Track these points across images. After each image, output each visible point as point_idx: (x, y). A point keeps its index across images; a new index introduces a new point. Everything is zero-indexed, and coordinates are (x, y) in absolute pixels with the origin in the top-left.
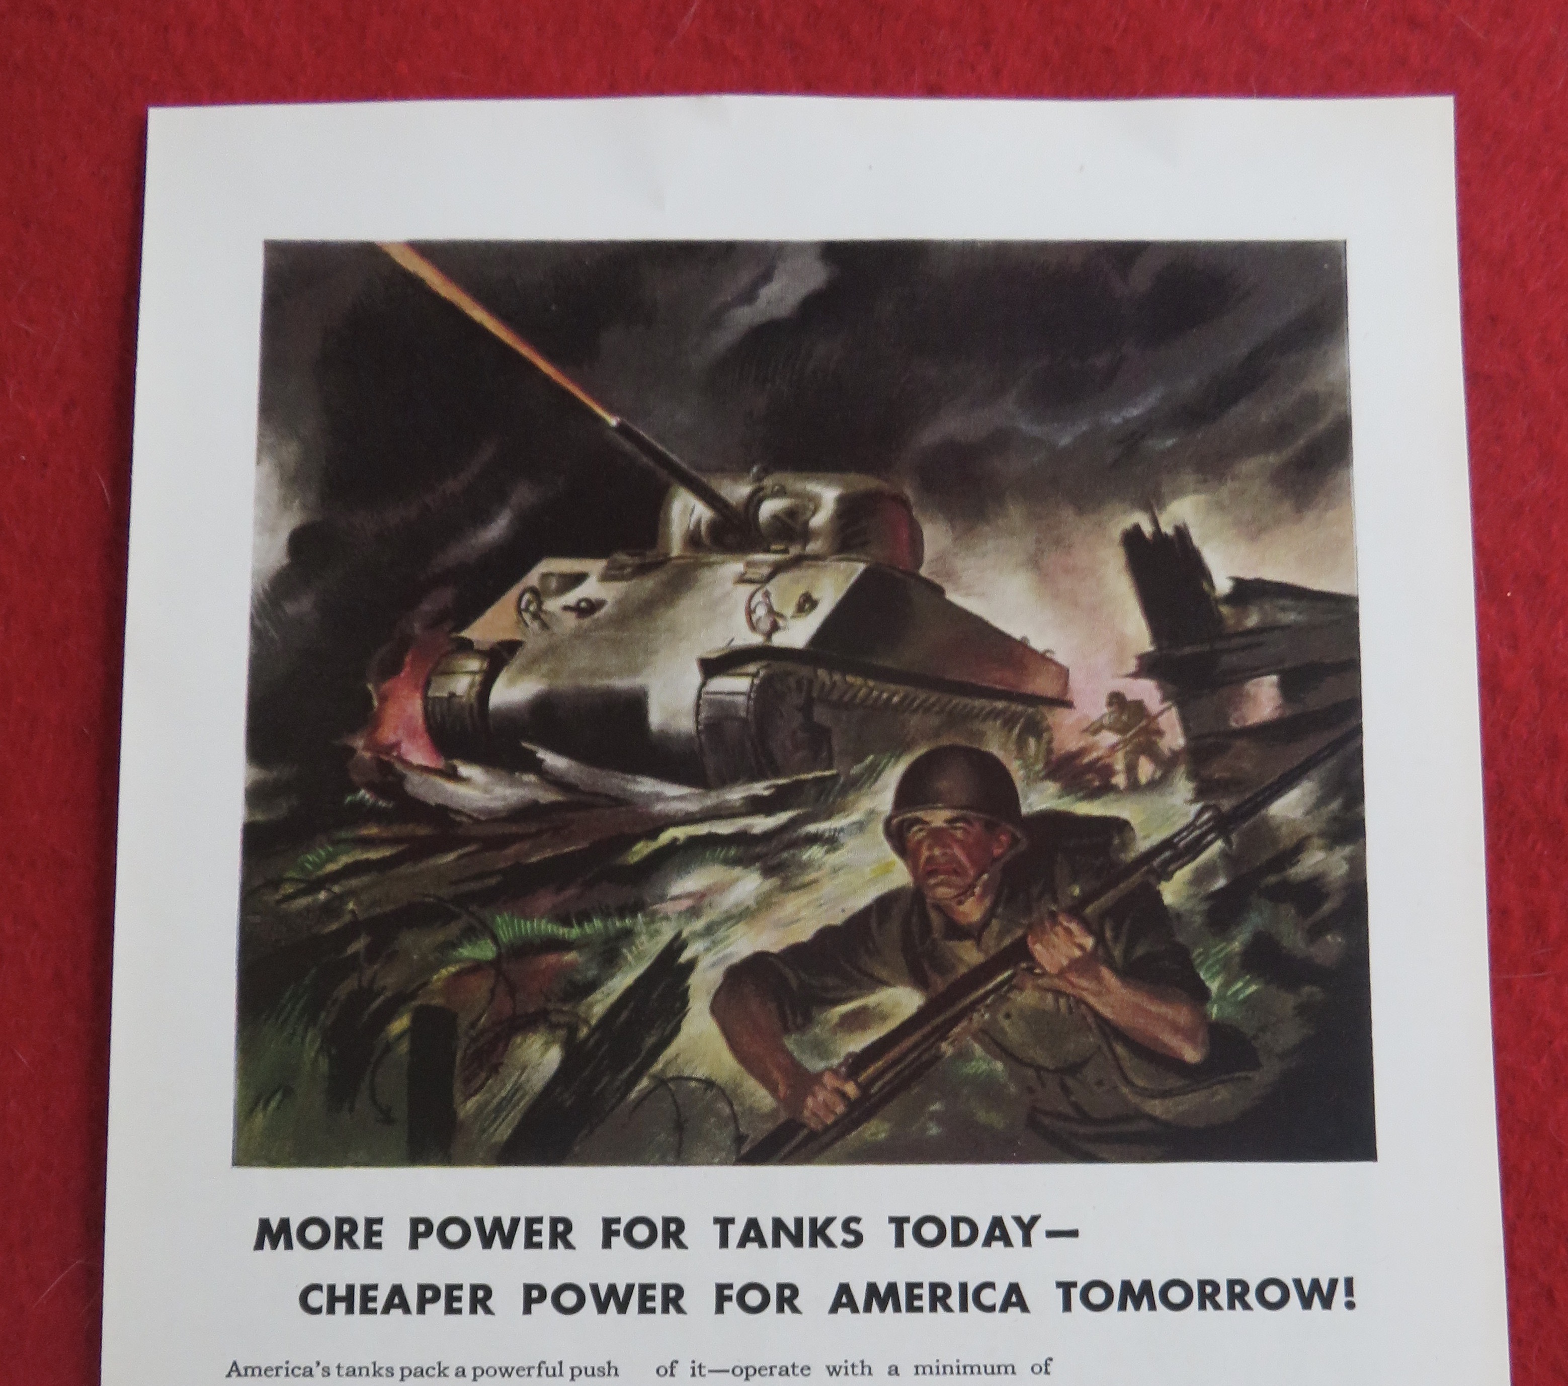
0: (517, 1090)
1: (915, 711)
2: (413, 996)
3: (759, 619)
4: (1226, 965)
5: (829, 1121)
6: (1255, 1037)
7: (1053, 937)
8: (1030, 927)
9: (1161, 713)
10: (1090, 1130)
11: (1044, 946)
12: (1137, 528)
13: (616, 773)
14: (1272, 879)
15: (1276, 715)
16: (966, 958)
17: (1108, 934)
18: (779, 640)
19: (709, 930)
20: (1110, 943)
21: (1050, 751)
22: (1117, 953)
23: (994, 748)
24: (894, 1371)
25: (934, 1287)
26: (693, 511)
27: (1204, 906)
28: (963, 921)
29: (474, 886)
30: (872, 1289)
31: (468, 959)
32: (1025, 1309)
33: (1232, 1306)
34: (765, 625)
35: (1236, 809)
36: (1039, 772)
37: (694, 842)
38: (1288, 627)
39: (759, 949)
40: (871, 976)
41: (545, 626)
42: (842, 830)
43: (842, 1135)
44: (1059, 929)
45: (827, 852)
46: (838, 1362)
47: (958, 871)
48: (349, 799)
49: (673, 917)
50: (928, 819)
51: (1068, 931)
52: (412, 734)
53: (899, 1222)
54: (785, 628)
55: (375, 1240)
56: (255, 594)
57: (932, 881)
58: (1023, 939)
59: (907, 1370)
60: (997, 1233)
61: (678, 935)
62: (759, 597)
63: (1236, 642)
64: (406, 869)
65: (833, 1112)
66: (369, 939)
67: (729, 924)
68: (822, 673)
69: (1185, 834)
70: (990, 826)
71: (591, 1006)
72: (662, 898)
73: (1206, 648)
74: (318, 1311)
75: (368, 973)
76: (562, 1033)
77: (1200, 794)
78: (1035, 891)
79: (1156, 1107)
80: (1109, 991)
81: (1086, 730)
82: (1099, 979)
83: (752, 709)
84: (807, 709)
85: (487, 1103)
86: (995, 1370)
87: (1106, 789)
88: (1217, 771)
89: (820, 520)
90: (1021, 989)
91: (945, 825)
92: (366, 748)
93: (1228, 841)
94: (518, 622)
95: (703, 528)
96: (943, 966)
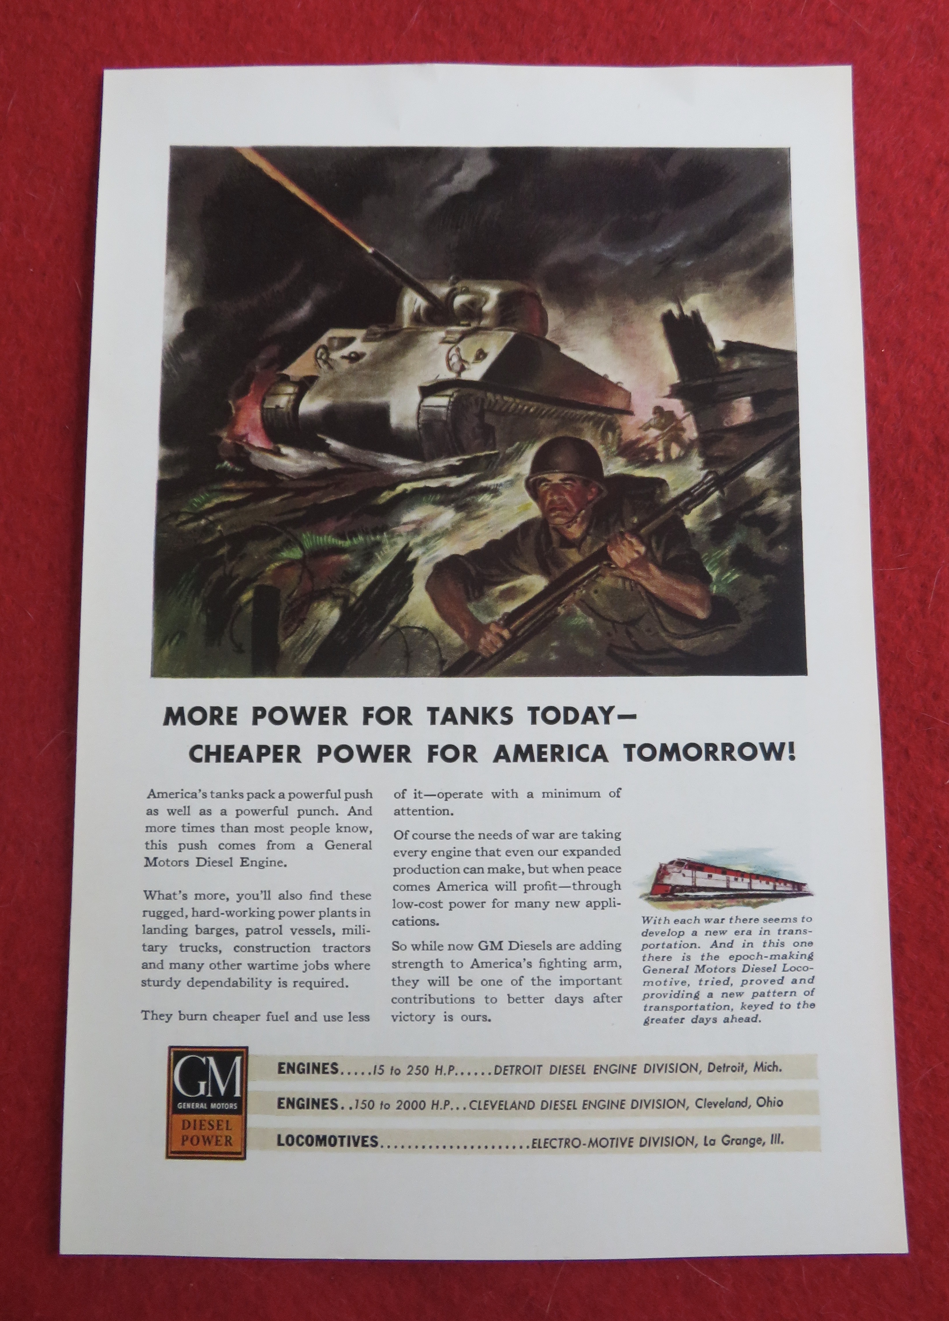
0: (314, 634)
1: (542, 417)
2: (255, 580)
3: (453, 364)
4: (721, 562)
5: (494, 652)
6: (737, 604)
7: (622, 546)
8: (609, 541)
9: (684, 418)
10: (644, 657)
11: (617, 552)
12: (670, 313)
13: (372, 452)
14: (747, 514)
15: (750, 419)
16: (572, 558)
17: (654, 545)
18: (465, 376)
19: (425, 542)
20: (655, 550)
21: (620, 440)
22: (659, 555)
23: (588, 437)
24: (530, 795)
25: (553, 747)
26: (416, 302)
27: (709, 529)
28: (570, 537)
29: (291, 516)
30: (518, 748)
31: (286, 559)
32: (605, 760)
33: (724, 759)
34: (457, 367)
35: (727, 473)
36: (614, 452)
37: (416, 491)
38: (757, 369)
39: (453, 553)
40: (518, 569)
41: (331, 367)
42: (501, 485)
43: (500, 660)
44: (625, 542)
45: (493, 497)
46: (498, 790)
47: (567, 508)
48: (218, 466)
49: (404, 534)
50: (550, 479)
51: (631, 543)
52: (254, 430)
53: (533, 710)
54: (469, 369)
55: (233, 719)
56: (164, 349)
57: (553, 514)
58: (605, 546)
59: (538, 795)
60: (590, 716)
61: (407, 545)
62: (453, 351)
63: (727, 378)
64: (251, 507)
65: (496, 647)
66: (229, 547)
67: (436, 539)
68: (490, 395)
69: (697, 487)
70: (586, 483)
71: (357, 585)
72: (398, 524)
73: (710, 381)
74: (199, 760)
75: (229, 566)
76: (340, 601)
77: (706, 464)
78: (612, 520)
79: (681, 644)
80: (654, 578)
81: (640, 428)
82: (648, 570)
83: (449, 415)
84: (481, 415)
85: (297, 641)
86: (588, 795)
87: (652, 462)
88: (716, 451)
89: (488, 307)
90: (604, 576)
91: (560, 482)
92: (228, 437)
93: (722, 492)
94: (315, 365)
95: (422, 311)
96: (559, 563)
